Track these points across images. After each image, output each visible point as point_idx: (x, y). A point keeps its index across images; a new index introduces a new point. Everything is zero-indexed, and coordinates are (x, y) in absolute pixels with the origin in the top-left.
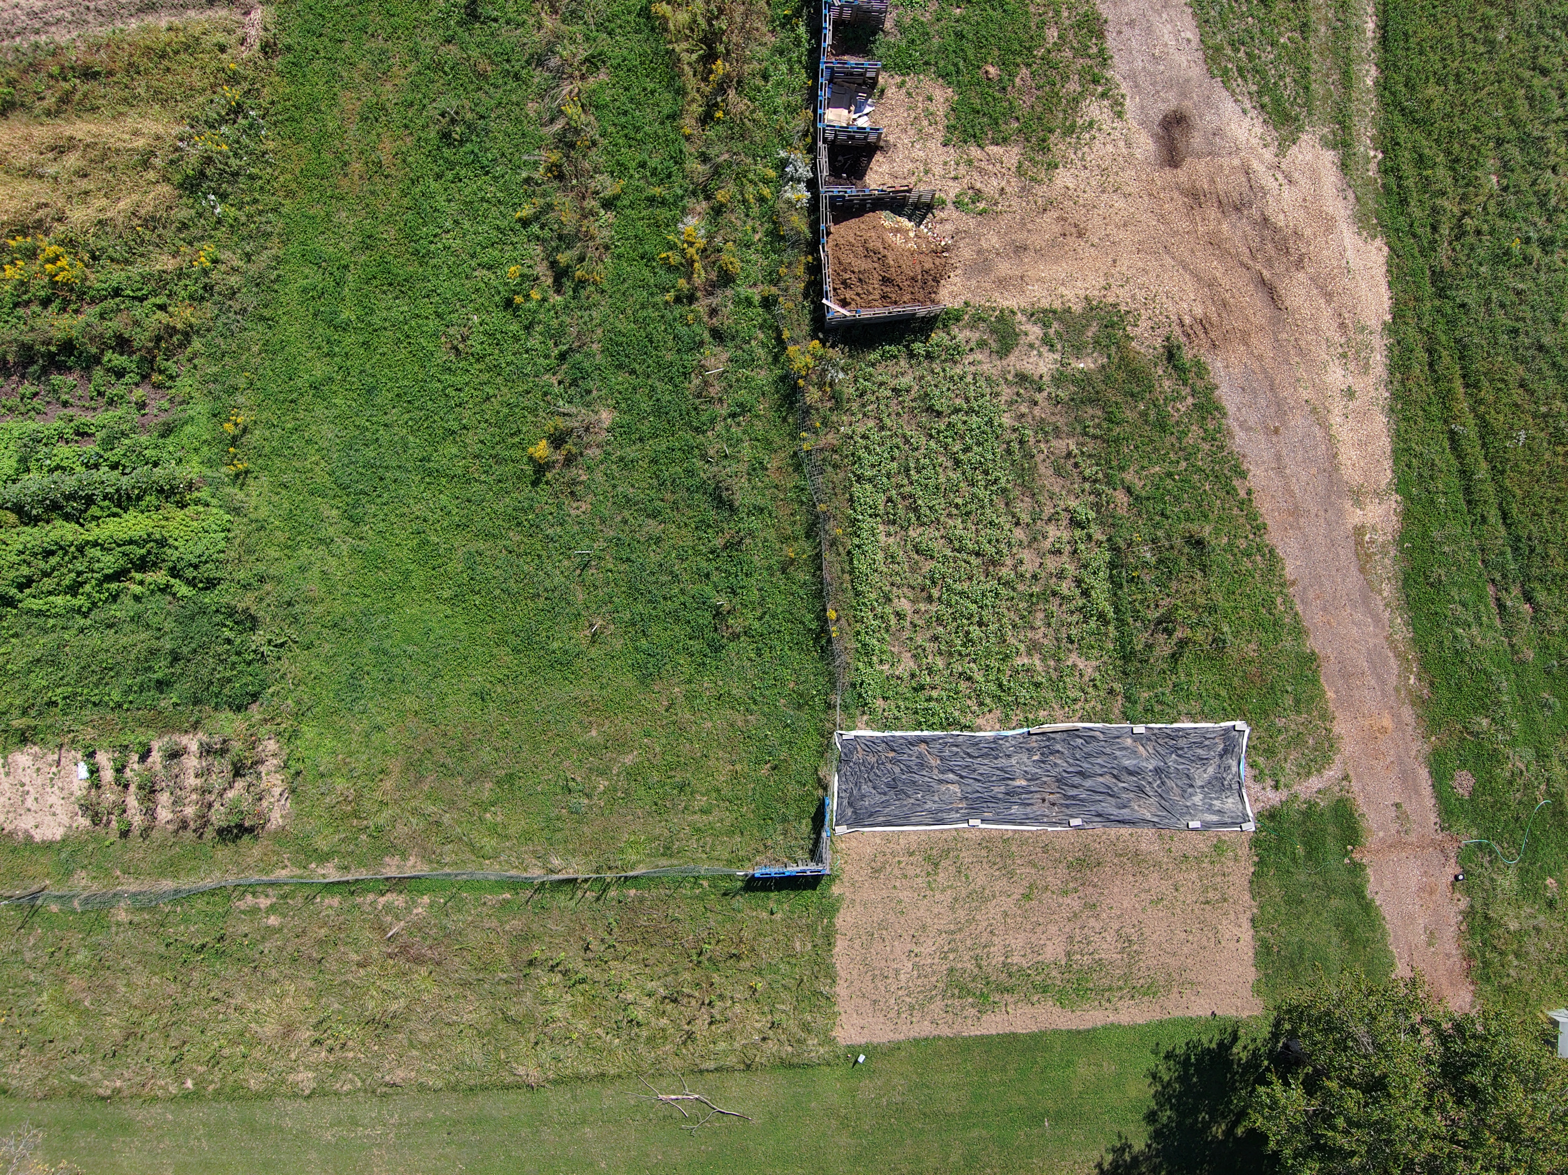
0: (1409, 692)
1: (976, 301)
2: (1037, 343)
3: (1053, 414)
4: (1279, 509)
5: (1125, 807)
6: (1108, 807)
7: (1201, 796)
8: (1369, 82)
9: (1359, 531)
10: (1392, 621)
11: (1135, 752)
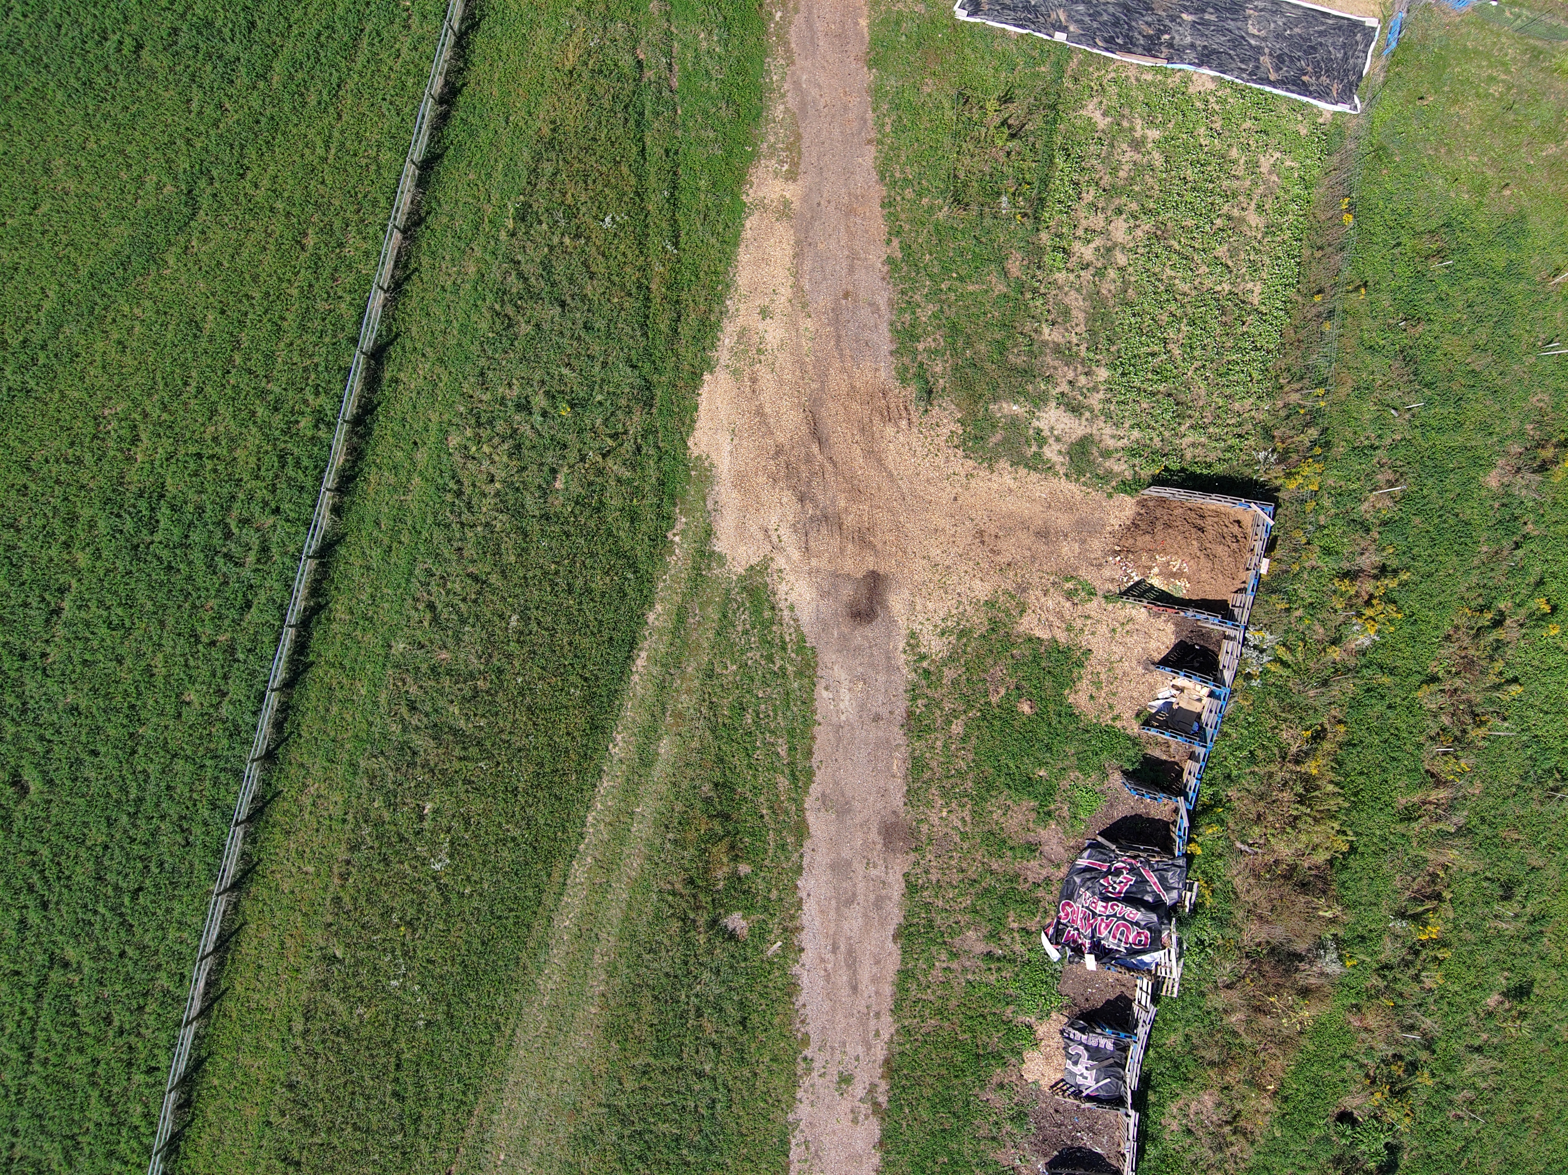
0: (784, 6)
1: (1099, 496)
2: (1051, 441)
4: (863, 219)
8: (659, 607)
9: (792, 176)
10: (783, 79)
11: (1070, 17)
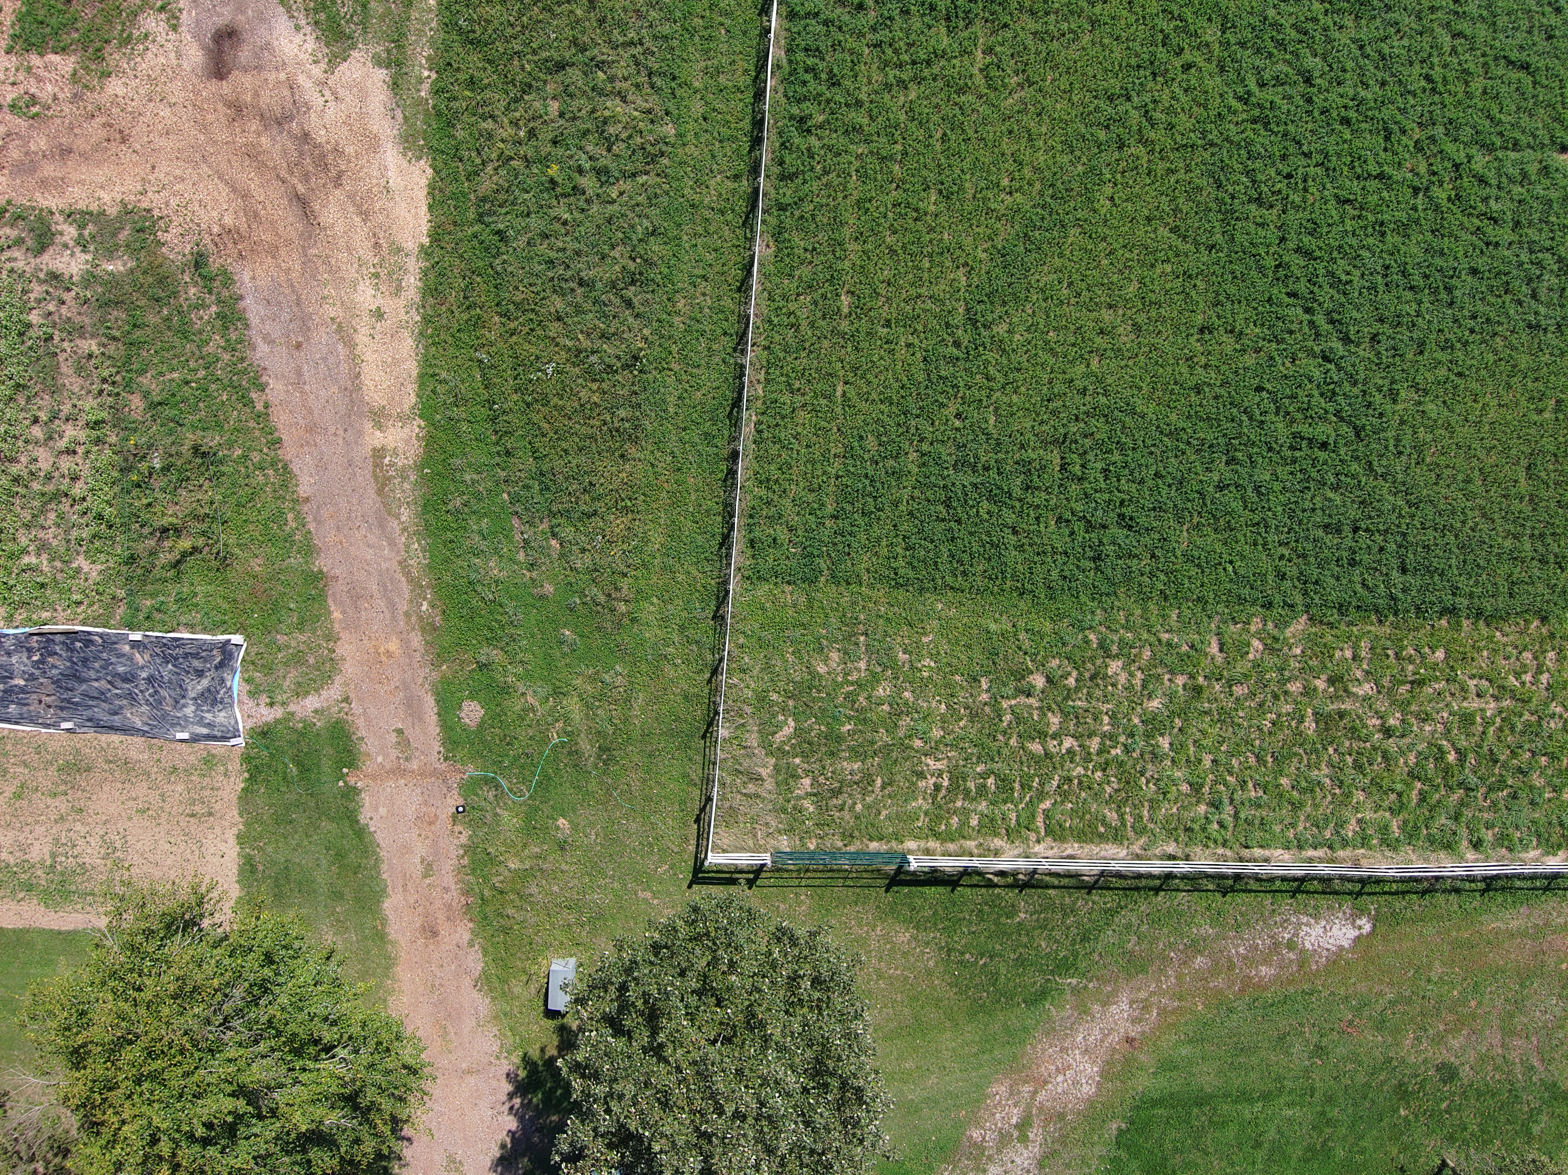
0: (421, 618)
1: (18, 200)
2: (71, 243)
3: (79, 314)
4: (296, 425)
5: (116, 713)
6: (100, 712)
7: (193, 708)
8: (432, 2)
9: (379, 453)
10: (407, 547)
11: (131, 659)
